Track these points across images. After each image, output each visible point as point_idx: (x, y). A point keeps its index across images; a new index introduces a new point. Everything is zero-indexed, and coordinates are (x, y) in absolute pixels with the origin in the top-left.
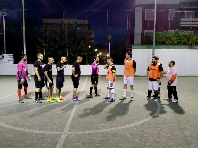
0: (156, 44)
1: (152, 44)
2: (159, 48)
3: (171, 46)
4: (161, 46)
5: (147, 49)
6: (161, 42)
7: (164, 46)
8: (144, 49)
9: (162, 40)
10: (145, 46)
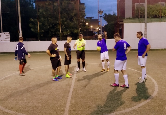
0: (148, 17)
1: (144, 17)
2: (151, 22)
3: (163, 19)
4: (153, 19)
5: (139, 23)
6: (152, 15)
7: (156, 19)
8: (136, 23)
9: (153, 13)
10: (137, 20)
